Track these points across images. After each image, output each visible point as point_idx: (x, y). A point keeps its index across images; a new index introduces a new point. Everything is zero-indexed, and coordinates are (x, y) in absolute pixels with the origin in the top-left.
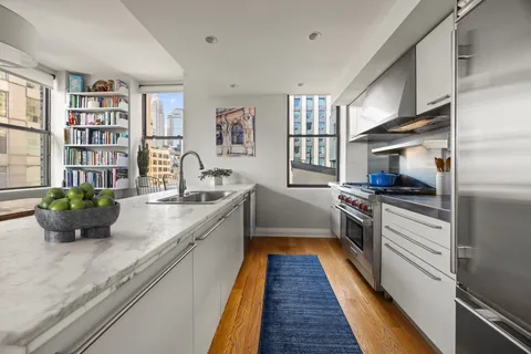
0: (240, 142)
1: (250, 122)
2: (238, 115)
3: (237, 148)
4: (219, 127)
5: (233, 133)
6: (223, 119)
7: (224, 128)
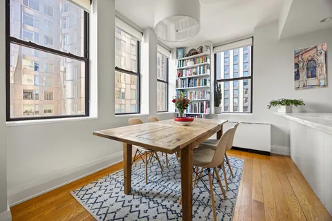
0: (314, 76)
1: (322, 58)
2: (312, 53)
3: (312, 81)
4: (297, 65)
5: (308, 69)
6: (300, 58)
7: (301, 65)
